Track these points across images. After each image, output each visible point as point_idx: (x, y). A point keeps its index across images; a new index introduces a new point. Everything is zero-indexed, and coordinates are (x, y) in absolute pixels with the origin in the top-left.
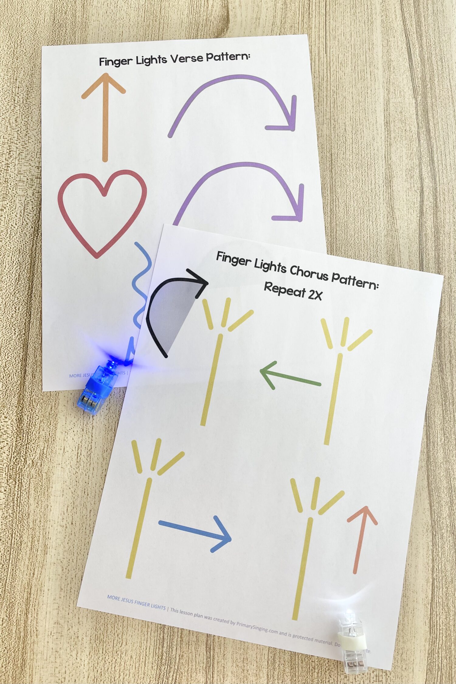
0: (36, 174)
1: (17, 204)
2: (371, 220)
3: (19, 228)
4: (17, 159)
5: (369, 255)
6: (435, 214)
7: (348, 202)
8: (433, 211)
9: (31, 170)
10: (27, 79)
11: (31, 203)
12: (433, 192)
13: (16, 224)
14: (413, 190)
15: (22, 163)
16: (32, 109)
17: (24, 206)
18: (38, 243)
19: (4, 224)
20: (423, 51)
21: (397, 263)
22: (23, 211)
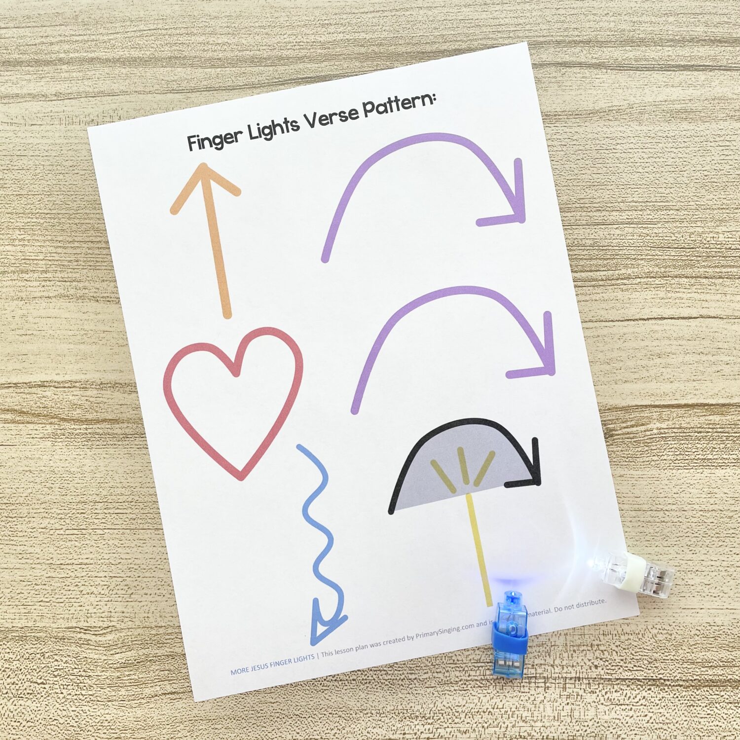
0: (558, 691)
1: (611, 717)
2: (614, 147)
3: (651, 711)
4: (533, 724)
5: (672, 150)
6: (602, 44)
7: (584, 184)
8: (596, 48)
9: (552, 700)
10: (389, 721)
11: (608, 695)
12: (564, 47)
13: (646, 716)
14: (561, 79)
15: (540, 715)
16: (443, 708)
17: (614, 706)
18: (676, 678)
19: (647, 736)
20: (310, 57)
21: (685, 105)
22: (623, 707)
